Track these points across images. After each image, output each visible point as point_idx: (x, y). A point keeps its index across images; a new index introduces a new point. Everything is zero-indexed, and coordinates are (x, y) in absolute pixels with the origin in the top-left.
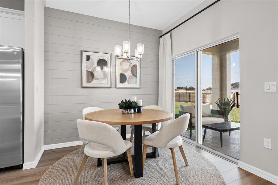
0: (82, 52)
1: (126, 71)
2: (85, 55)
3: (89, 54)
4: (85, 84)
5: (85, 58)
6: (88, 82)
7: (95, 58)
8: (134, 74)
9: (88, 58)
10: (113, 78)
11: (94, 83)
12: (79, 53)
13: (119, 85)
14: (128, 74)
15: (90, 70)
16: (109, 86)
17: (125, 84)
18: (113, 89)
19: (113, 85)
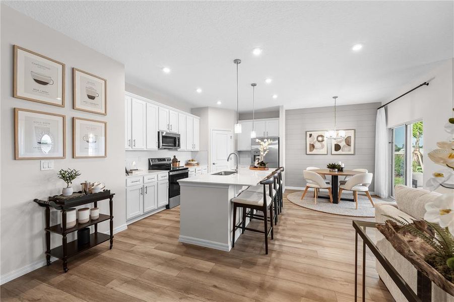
0: (306, 132)
1: (340, 142)
2: (308, 134)
3: (310, 133)
4: (308, 152)
5: (308, 136)
6: (310, 151)
7: (315, 135)
8: (348, 144)
9: (311, 135)
10: (329, 148)
11: (314, 152)
12: (305, 133)
13: (334, 152)
14: (343, 144)
15: (312, 143)
16: (326, 153)
17: (340, 152)
18: (329, 155)
19: (329, 152)
